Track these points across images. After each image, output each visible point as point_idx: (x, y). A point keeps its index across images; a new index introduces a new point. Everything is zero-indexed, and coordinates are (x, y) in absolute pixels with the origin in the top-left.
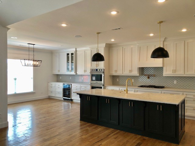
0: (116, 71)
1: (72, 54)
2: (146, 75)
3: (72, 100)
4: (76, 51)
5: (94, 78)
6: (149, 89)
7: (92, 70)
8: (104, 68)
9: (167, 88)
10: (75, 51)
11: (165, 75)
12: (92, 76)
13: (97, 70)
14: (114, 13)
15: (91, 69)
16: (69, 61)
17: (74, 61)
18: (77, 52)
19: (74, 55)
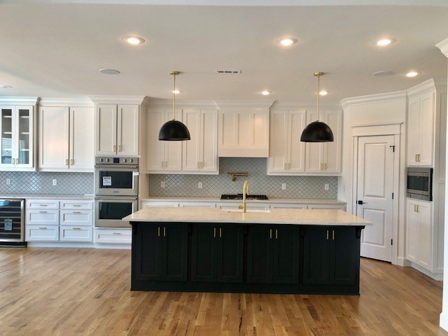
0: (165, 164)
1: (23, 113)
2: (231, 174)
3: (25, 244)
4: (38, 105)
5: (108, 181)
6: (238, 201)
7: (102, 160)
8: (139, 156)
9: (273, 197)
10: (35, 104)
11: (271, 173)
12: (103, 175)
13: (117, 160)
14: (287, 42)
15: (97, 158)
16: (13, 133)
17: (31, 133)
18: (41, 109)
19: (31, 117)
